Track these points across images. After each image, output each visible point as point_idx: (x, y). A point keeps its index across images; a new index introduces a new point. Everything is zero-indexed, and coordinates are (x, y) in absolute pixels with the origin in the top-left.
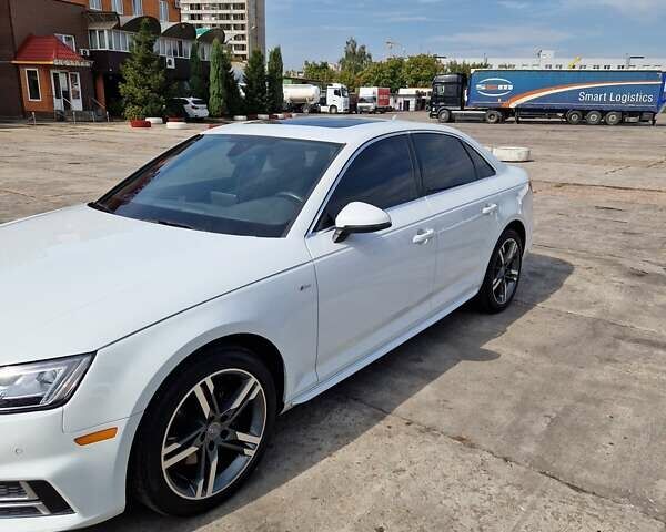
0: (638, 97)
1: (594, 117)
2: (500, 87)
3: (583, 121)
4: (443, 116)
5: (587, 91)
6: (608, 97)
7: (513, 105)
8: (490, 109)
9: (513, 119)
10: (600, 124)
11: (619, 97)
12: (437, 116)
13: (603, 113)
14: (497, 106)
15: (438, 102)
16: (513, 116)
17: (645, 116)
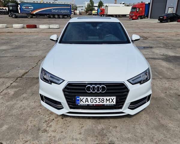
0: (66, 11)
1: (56, 16)
2: (30, 8)
3: (54, 17)
4: (14, 16)
5: (54, 9)
6: (59, 11)
7: (34, 13)
8: (28, 14)
9: (35, 17)
10: (58, 18)
11: (61, 11)
12: (12, 16)
13: (59, 15)
14: (30, 13)
15: (11, 12)
16: (35, 16)
17: (68, 16)
